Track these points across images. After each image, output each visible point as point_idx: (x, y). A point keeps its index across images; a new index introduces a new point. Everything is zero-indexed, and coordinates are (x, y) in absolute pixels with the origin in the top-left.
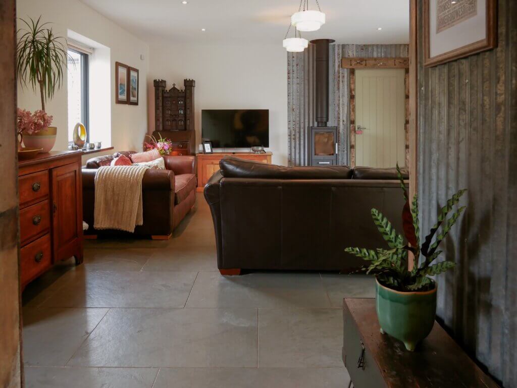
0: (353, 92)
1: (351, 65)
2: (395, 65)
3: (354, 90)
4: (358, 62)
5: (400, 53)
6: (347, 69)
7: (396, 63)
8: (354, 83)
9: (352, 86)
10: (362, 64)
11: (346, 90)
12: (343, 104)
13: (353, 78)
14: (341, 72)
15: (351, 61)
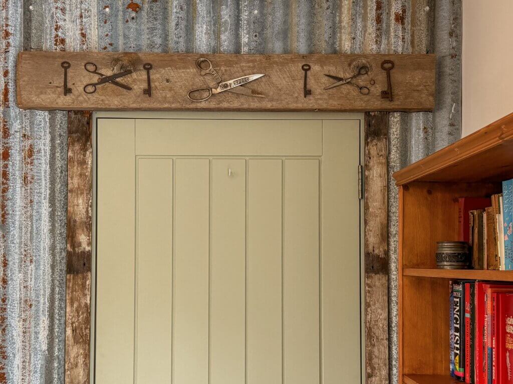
0: (83, 238)
1: (67, 91)
2: (307, 92)
3: (90, 225)
4: (108, 72)
5: (335, 29)
6: (52, 111)
7: (312, 84)
8: (90, 187)
9: (79, 206)
10: (128, 88)
11: (45, 225)
12: (27, 304)
13: (83, 163)
14: (16, 126)
15: (66, 66)
